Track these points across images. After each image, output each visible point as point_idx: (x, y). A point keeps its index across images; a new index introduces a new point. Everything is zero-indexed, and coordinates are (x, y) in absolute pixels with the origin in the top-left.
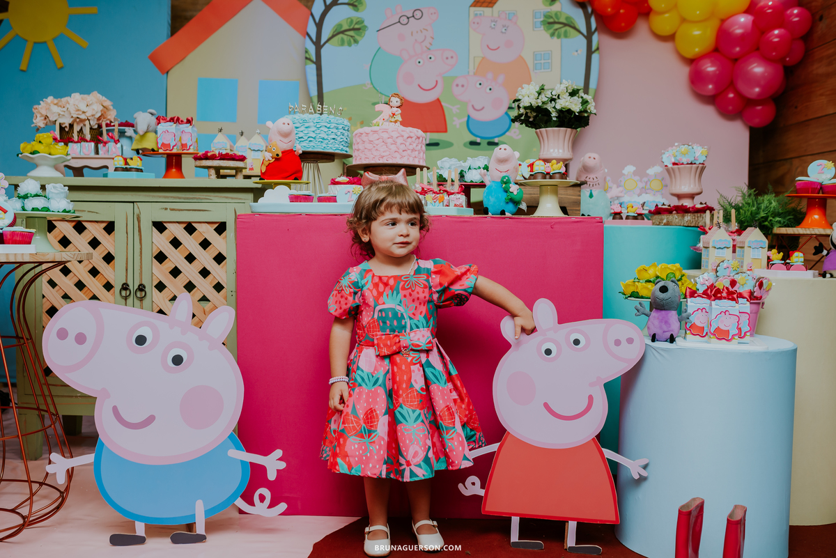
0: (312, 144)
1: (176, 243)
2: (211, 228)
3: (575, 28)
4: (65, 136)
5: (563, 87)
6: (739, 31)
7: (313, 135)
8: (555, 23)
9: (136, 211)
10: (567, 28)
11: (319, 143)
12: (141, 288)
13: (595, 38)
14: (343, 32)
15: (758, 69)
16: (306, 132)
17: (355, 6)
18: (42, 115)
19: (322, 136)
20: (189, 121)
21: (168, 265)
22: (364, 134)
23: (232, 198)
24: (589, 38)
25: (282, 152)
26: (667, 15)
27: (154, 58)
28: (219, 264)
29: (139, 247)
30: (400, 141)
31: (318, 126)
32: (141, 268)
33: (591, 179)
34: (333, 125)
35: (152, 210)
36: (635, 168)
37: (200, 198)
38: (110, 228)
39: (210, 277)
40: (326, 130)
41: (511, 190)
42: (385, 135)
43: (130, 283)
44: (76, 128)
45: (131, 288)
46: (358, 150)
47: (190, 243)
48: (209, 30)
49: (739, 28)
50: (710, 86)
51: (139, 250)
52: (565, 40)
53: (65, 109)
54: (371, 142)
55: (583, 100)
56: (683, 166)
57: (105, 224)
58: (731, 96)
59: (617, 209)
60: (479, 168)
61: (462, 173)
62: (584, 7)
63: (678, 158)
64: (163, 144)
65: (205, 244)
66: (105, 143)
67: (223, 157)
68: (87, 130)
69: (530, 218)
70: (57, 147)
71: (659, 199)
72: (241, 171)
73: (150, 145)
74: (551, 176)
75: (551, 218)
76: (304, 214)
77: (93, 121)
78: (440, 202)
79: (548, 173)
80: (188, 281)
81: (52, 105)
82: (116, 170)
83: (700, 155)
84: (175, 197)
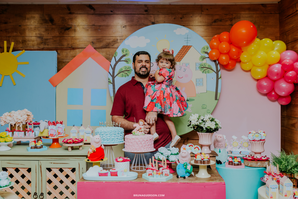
0: (108, 141)
1: (56, 176)
2: (70, 170)
3: (212, 69)
4: (13, 129)
5: (208, 117)
6: (276, 71)
7: (109, 138)
8: (204, 67)
9: (40, 164)
10: (209, 69)
11: (111, 141)
12: (42, 194)
13: (220, 73)
14: (123, 72)
15: (284, 85)
16: (106, 137)
17: (128, 62)
18: (3, 121)
19: (112, 138)
20: (61, 123)
21: (53, 185)
22: (129, 139)
23: (78, 159)
24: (217, 73)
25: (96, 149)
26: (248, 63)
27: (50, 81)
28: (73, 184)
29: (41, 178)
30: (143, 142)
31: (111, 134)
32: (42, 186)
33: (220, 145)
34: (117, 133)
35: (46, 164)
36: (237, 138)
37: (65, 159)
38: (29, 170)
39: (69, 189)
40: (114, 135)
41: (188, 168)
42: (137, 141)
43: (37, 192)
44: (17, 125)
45: (38, 194)
46: (127, 145)
47: (61, 176)
48: (72, 70)
49: (275, 70)
50: (265, 91)
51: (41, 179)
52: (208, 74)
53: (12, 118)
54: (131, 143)
55: (216, 123)
56: (256, 142)
57: (27, 169)
58: (273, 93)
59: (230, 160)
60: (175, 154)
61: (168, 157)
62: (215, 61)
63: (254, 138)
64: (51, 134)
65: (67, 176)
66: (28, 131)
67: (74, 142)
68: (21, 126)
69: (195, 183)
70: (8, 138)
71: (247, 150)
72: (81, 146)
73: (45, 134)
74: (204, 161)
75: (204, 183)
76: (104, 182)
77: (24, 122)
78: (159, 175)
79: (202, 159)
80: (60, 191)
81: (7, 116)
82: (32, 148)
83: (263, 136)
84: (55, 159)
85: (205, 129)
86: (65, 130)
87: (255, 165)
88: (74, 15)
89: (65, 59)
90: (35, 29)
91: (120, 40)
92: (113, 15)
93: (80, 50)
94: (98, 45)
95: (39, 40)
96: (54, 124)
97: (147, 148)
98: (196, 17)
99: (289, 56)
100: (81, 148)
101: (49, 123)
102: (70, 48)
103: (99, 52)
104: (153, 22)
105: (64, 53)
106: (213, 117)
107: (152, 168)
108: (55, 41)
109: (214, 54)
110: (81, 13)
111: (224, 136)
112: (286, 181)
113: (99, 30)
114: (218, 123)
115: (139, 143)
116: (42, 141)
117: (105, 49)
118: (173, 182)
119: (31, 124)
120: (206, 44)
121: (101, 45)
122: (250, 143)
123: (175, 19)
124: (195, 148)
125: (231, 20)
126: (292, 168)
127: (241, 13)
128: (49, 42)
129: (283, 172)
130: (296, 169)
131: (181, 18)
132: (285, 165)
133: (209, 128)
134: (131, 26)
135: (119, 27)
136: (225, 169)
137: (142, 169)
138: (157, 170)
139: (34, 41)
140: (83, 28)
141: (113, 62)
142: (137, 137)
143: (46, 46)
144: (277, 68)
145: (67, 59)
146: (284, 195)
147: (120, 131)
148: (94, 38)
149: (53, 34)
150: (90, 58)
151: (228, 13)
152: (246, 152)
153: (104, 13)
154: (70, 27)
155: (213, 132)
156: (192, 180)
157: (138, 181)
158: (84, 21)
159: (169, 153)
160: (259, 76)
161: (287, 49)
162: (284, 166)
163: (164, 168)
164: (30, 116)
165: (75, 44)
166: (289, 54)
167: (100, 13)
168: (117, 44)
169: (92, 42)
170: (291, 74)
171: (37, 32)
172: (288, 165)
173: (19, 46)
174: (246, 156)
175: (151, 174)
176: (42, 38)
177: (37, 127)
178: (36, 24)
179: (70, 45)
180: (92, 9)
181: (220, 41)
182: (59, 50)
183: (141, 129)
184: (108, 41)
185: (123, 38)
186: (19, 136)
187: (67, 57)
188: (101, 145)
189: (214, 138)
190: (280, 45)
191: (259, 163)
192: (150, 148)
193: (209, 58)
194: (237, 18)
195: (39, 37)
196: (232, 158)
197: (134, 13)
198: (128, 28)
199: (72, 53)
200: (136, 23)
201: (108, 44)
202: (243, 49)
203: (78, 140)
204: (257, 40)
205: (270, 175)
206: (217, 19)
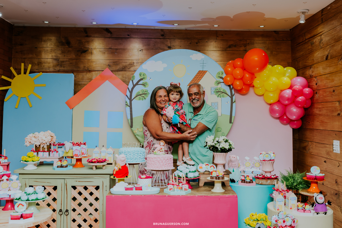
0: (132, 160)
1: (80, 193)
2: (94, 188)
3: (226, 94)
4: (37, 149)
5: (222, 139)
6: (287, 96)
7: (132, 157)
8: (219, 92)
9: (66, 182)
10: (223, 94)
11: (134, 160)
12: (67, 211)
13: (234, 97)
14: (140, 95)
15: (294, 110)
16: (130, 156)
17: (145, 85)
18: (28, 141)
19: (135, 157)
20: (84, 144)
21: (77, 202)
22: (151, 158)
23: (102, 177)
24: (232, 97)
25: (122, 167)
26: (260, 88)
27: (67, 103)
28: (97, 201)
29: (66, 195)
30: (164, 161)
31: (134, 154)
32: (67, 203)
33: (233, 165)
34: (139, 153)
35: (72, 182)
36: (249, 158)
37: (90, 177)
39: (93, 206)
40: (137, 155)
42: (159, 159)
43: (63, 209)
44: (42, 146)
45: (63, 211)
46: (149, 163)
47: (86, 194)
48: (89, 93)
50: (277, 114)
51: (66, 197)
52: (222, 98)
53: (37, 139)
54: (153, 161)
55: (229, 144)
56: (267, 161)
57: (53, 187)
58: (285, 117)
59: (243, 178)
60: (193, 172)
61: (187, 174)
62: (229, 86)
63: (264, 158)
64: (75, 154)
65: (91, 194)
66: (52, 152)
67: (98, 162)
68: (46, 147)
69: (211, 196)
70: (35, 158)
71: (258, 170)
72: (105, 165)
73: (70, 155)
74: (219, 177)
75: (219, 196)
76: (130, 195)
77: (48, 143)
78: (179, 189)
79: (217, 176)
80: (84, 208)
81: (32, 137)
82: (58, 167)
83: (273, 156)
84: (80, 177)
85: (219, 149)
86: (87, 151)
87: (265, 183)
88: (91, 38)
89: (81, 82)
90: (51, 51)
91: (137, 63)
92: (130, 39)
93: (97, 72)
94: (114, 68)
95: (55, 62)
96: (79, 145)
97: (168, 166)
98: (211, 42)
99: (299, 82)
100: (104, 167)
101: (74, 144)
102: (86, 71)
103: (115, 74)
104: (169, 46)
105: (81, 76)
106: (227, 139)
107: (173, 183)
108: (71, 63)
109: (228, 79)
110: (98, 36)
111: (238, 158)
112: (291, 195)
113: (116, 53)
114: (231, 144)
115: (160, 161)
116: (67, 161)
117: (121, 72)
118: (192, 195)
119: (56, 145)
120: (221, 70)
121: (118, 67)
122: (261, 164)
123: (190, 43)
124: (210, 167)
125: (245, 45)
126: (297, 184)
127: (255, 39)
128: (65, 64)
129: (289, 188)
130: (301, 186)
131: (197, 43)
132: (292, 182)
133: (223, 148)
134: (147, 50)
135: (136, 50)
136: (238, 186)
137: (162, 185)
138: (178, 185)
139: (50, 63)
140: (100, 51)
141: (130, 86)
142: (159, 156)
143: (62, 68)
144: (288, 93)
145: (83, 82)
146: (289, 208)
147: (142, 151)
148: (111, 61)
149: (69, 56)
150: (107, 81)
151: (242, 39)
152: (258, 171)
153: (121, 37)
154: (87, 50)
155: (227, 152)
156: (208, 194)
157: (161, 194)
158: (100, 44)
159: (188, 170)
160: (272, 101)
161: (298, 75)
162: (290, 183)
163: (183, 184)
164: (54, 137)
165: (91, 66)
166: (299, 80)
167: (117, 37)
168: (134, 67)
169: (109, 65)
170: (301, 99)
171: (54, 54)
172: (294, 183)
173: (35, 67)
174: (257, 175)
175: (172, 189)
176: (58, 60)
177: (62, 147)
178: (52, 46)
179: (86, 68)
180: (109, 33)
181: (235, 67)
182: (75, 72)
183: (161, 149)
184: (125, 64)
185: (140, 61)
186: (43, 156)
187: (83, 79)
188: (126, 164)
189: (228, 159)
190: (291, 71)
191: (269, 181)
192: (170, 167)
193: (223, 82)
194: (251, 44)
195: (55, 59)
196: (244, 177)
197: (151, 37)
198: (144, 51)
199: (88, 75)
200: (153, 47)
201: (124, 67)
202: (256, 75)
203: (102, 159)
204: (269, 66)
205: (278, 191)
206: (232, 45)
